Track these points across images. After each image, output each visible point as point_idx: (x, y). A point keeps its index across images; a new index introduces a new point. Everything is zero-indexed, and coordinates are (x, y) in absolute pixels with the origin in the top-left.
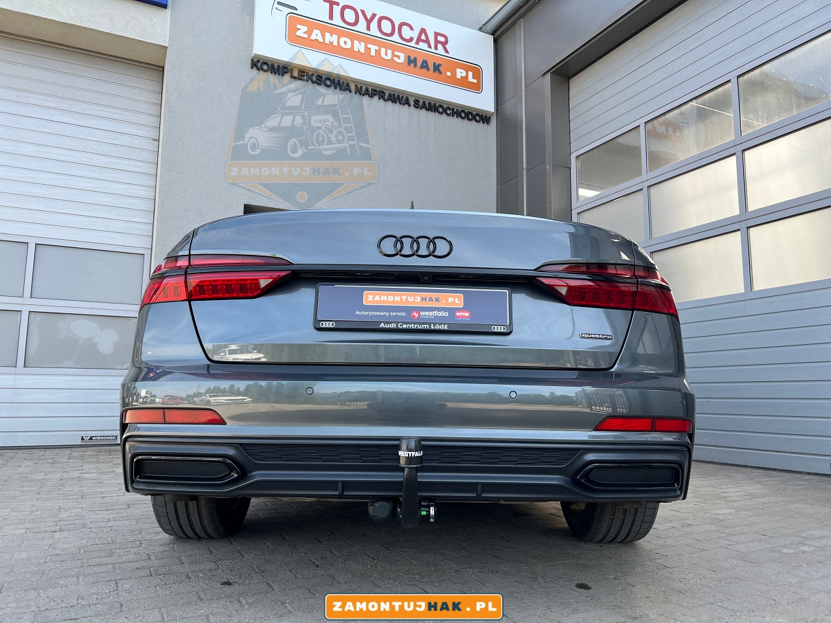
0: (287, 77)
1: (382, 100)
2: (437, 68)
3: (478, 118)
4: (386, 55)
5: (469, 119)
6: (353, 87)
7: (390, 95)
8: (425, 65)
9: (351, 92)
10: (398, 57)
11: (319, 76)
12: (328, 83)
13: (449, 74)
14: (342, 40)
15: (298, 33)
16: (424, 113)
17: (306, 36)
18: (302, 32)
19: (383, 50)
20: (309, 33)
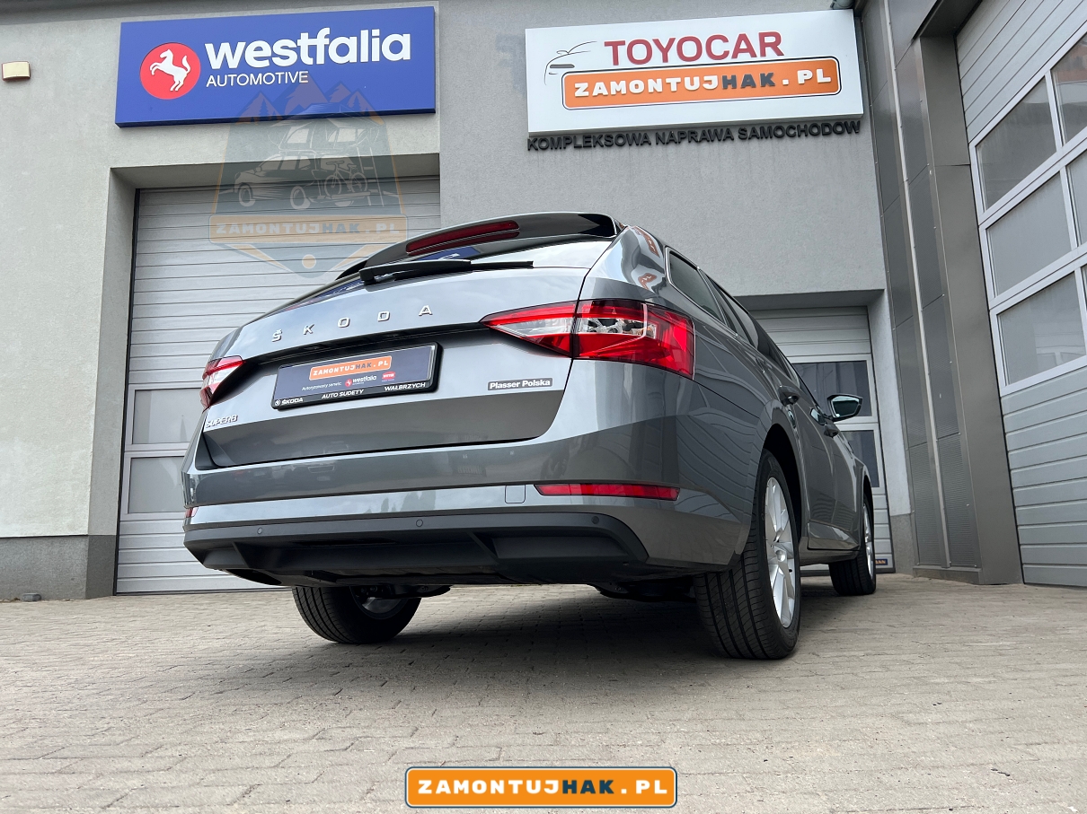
0: (570, 149)
1: (693, 144)
2: (767, 80)
3: (839, 129)
4: (692, 84)
5: (825, 135)
6: (653, 139)
7: (704, 134)
8: (748, 82)
9: (650, 144)
10: (710, 82)
11: (608, 136)
12: (621, 141)
13: (786, 82)
14: (632, 84)
15: (577, 94)
16: (755, 143)
17: (587, 94)
18: (582, 91)
19: (687, 80)
20: (590, 89)
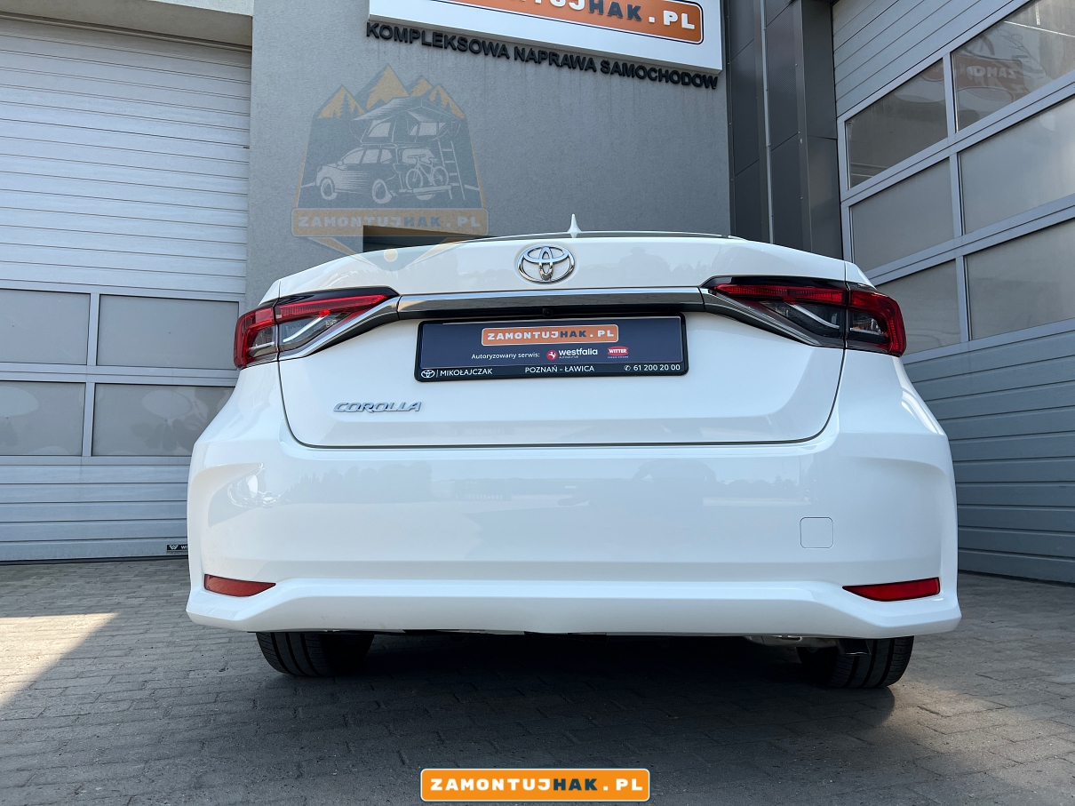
0: (417, 44)
2: (634, 13)
3: (698, 81)
5: (685, 84)
6: (511, 54)
7: (566, 57)
8: (615, 10)
9: (508, 58)
10: (576, 2)
11: (462, 39)
12: (476, 48)
13: (652, 20)
16: (616, 79)
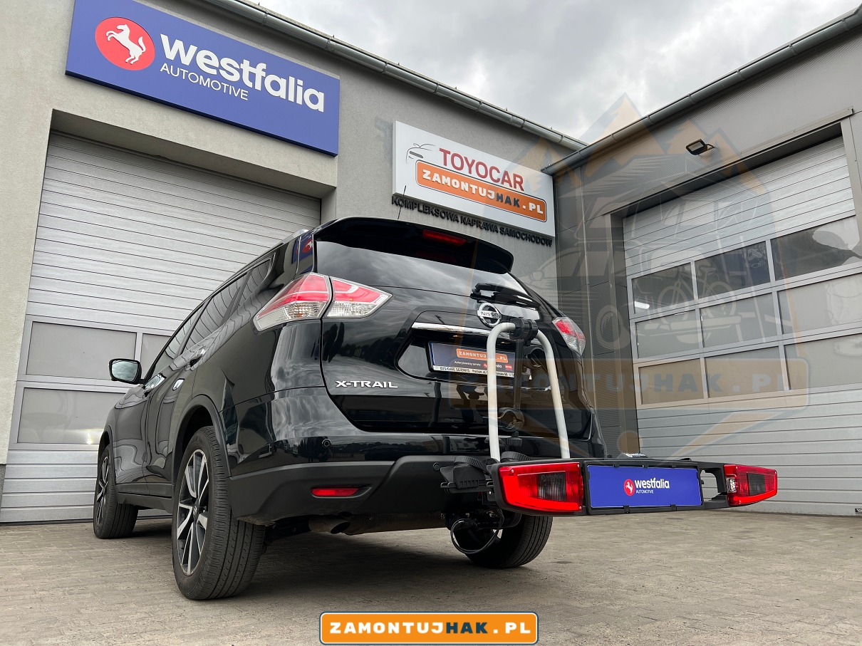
0: (416, 210)
3: (543, 241)
4: (482, 192)
5: (537, 243)
6: (459, 219)
7: (484, 224)
8: (508, 201)
9: (458, 222)
10: (490, 194)
11: (437, 210)
12: (443, 215)
13: (524, 207)
14: (454, 181)
15: (425, 176)
17: (429, 178)
18: (427, 175)
19: (480, 189)
20: (431, 176)
